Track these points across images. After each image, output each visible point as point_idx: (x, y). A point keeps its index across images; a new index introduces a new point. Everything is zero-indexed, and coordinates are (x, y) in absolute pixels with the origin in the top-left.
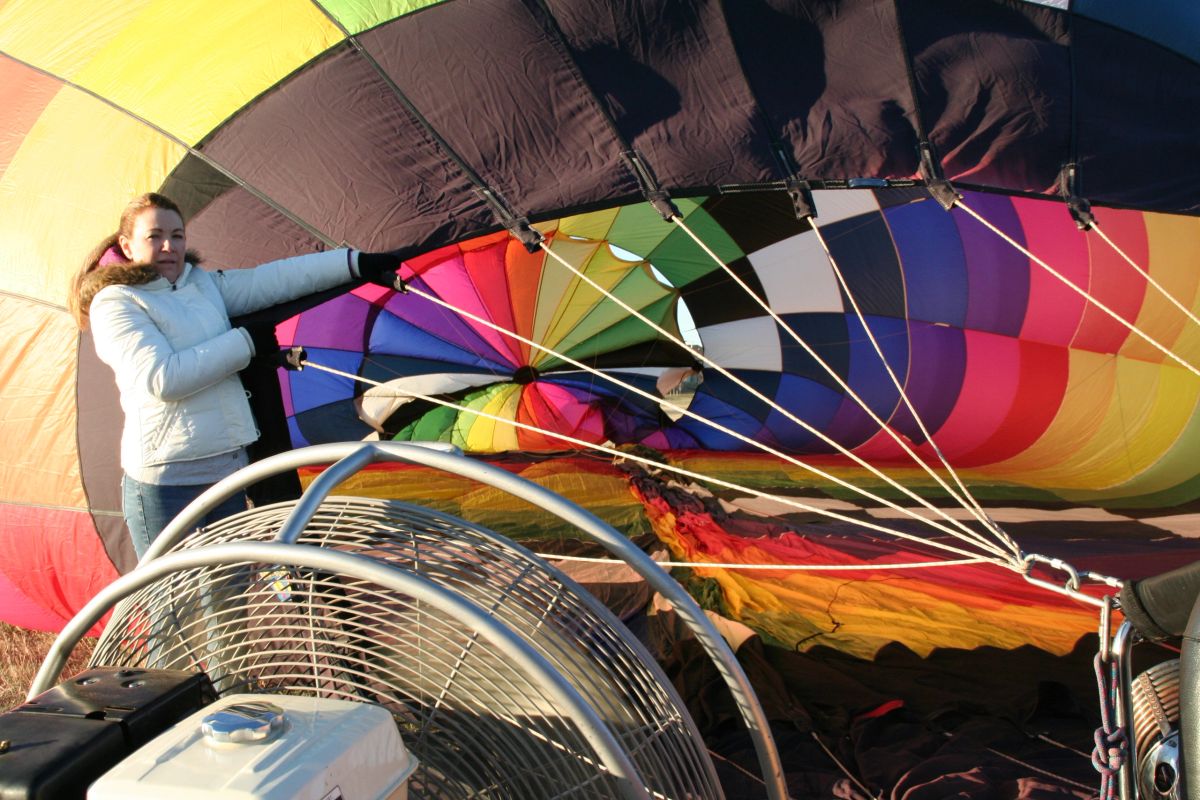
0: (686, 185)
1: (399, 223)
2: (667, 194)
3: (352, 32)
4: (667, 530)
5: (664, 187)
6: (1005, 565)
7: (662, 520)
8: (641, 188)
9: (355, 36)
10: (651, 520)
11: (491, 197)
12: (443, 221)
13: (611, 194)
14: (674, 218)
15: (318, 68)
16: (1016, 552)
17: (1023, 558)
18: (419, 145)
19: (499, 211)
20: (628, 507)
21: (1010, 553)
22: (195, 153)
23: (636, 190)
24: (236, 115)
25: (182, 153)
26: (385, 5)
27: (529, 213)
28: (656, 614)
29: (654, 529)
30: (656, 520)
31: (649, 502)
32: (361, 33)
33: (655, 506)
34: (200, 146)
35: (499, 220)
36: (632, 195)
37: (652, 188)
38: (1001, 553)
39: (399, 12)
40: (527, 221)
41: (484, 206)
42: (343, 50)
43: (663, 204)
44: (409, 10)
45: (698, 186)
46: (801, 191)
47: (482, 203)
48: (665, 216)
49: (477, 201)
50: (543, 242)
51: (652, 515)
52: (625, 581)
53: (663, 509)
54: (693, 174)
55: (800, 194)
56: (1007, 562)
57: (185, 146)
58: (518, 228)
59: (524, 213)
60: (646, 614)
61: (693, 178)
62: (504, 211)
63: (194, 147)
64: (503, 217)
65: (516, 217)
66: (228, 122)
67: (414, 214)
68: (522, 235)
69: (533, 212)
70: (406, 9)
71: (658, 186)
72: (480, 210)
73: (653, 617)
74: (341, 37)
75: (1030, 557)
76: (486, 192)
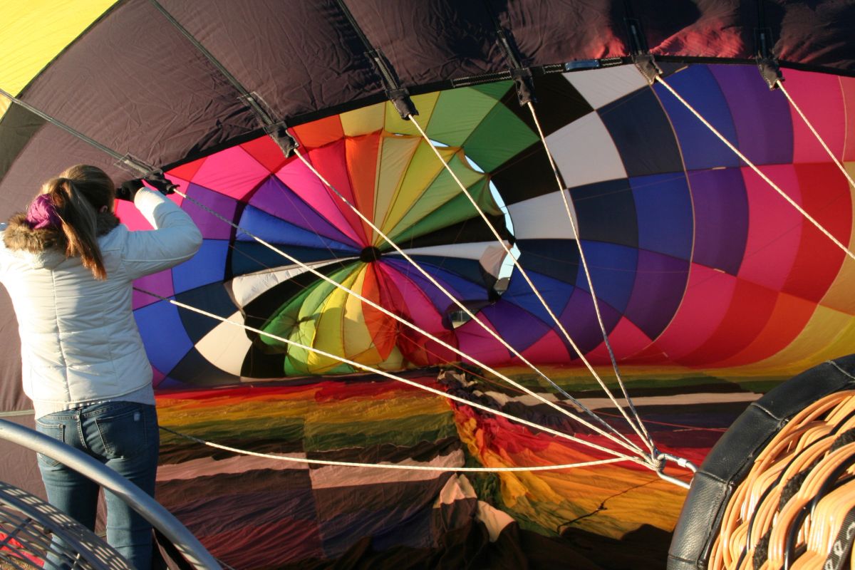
0: (423, 82)
1: (173, 135)
2: (406, 91)
4: (468, 433)
5: (403, 85)
6: (642, 463)
7: (466, 424)
8: (384, 87)
10: (457, 424)
11: (253, 103)
12: (211, 129)
13: (358, 95)
14: (410, 116)
15: (112, 16)
16: (652, 451)
17: (656, 457)
18: (190, 61)
19: (261, 116)
20: (440, 415)
21: (647, 451)
22: (17, 101)
23: (379, 90)
24: (49, 65)
25: (8, 104)
27: (287, 117)
28: (440, 507)
29: (458, 432)
30: (462, 424)
31: (458, 410)
33: (463, 412)
34: (20, 96)
35: (262, 125)
36: (376, 95)
37: (393, 87)
38: (639, 451)
40: (285, 126)
41: (248, 112)
43: (401, 103)
45: (434, 81)
46: (523, 79)
47: (246, 109)
48: (403, 115)
49: (242, 107)
50: (297, 148)
51: (458, 420)
52: (421, 479)
53: (468, 415)
54: (429, 70)
55: (522, 82)
56: (644, 460)
57: (9, 96)
58: (276, 134)
59: (282, 117)
60: (432, 506)
61: (428, 74)
62: (265, 117)
63: (16, 97)
64: (265, 122)
65: (275, 121)
66: (42, 72)
67: (186, 124)
68: (279, 141)
69: (291, 116)
71: (398, 83)
72: (244, 115)
73: (438, 509)
75: (661, 456)
76: (250, 99)
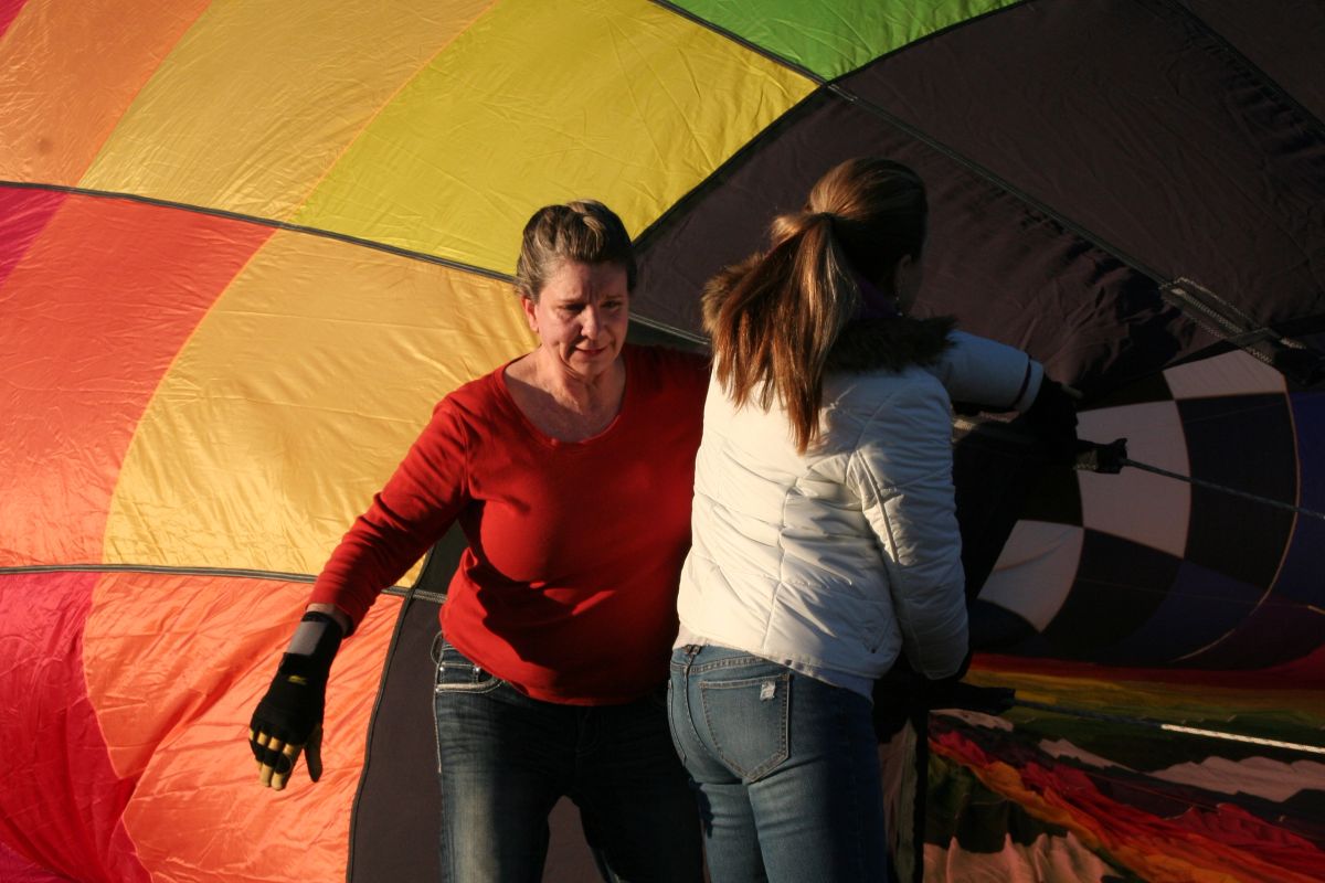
3: (829, 76)
9: (836, 81)
26: (881, 31)
32: (845, 77)
39: (908, 38)
42: (821, 105)
44: (925, 33)
70: (919, 32)
74: (810, 87)
76: (1177, 292)
